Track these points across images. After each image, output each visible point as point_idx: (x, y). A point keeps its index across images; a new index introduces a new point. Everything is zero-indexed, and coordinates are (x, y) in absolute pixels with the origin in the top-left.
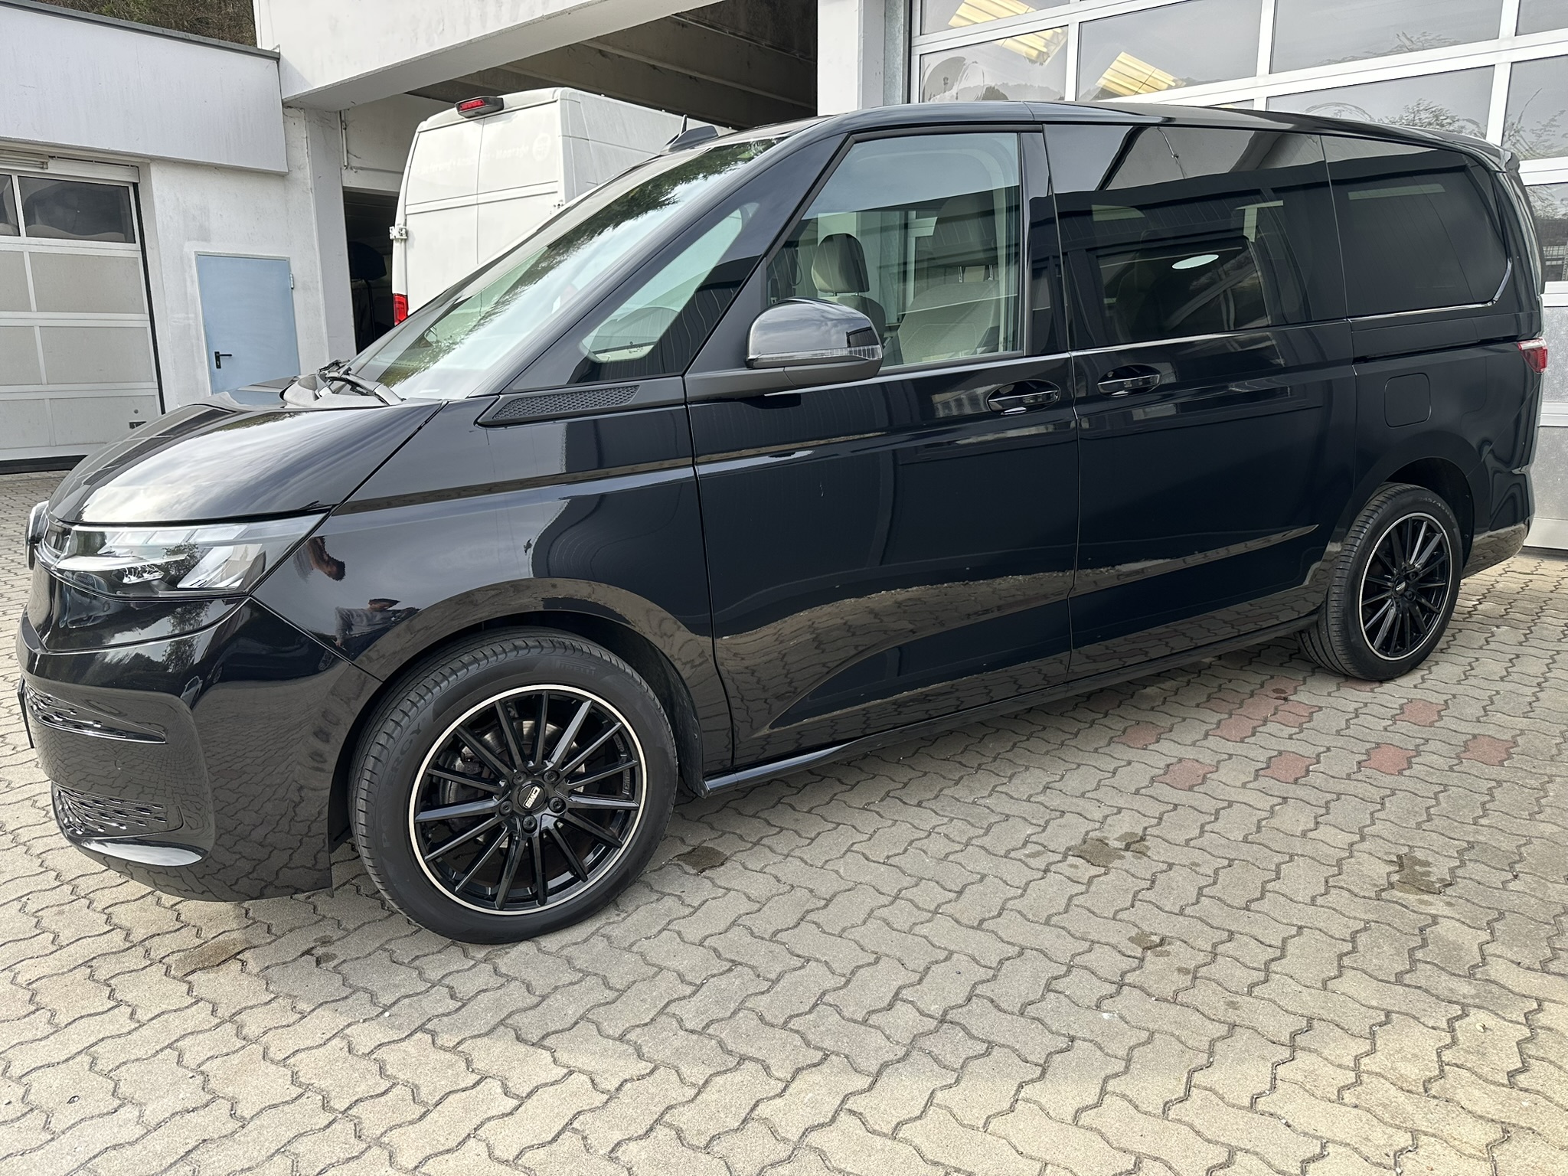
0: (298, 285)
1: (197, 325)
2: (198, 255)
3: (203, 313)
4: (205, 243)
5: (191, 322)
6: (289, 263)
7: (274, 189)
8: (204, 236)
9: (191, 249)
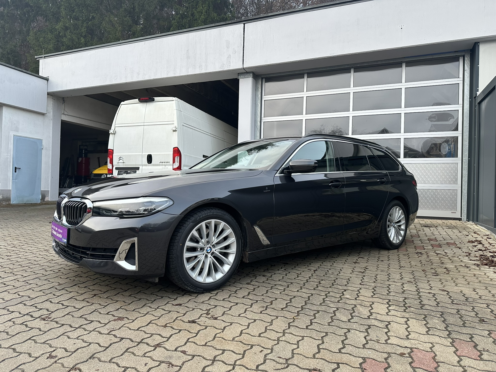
0: (44, 148)
1: (10, 158)
2: (14, 136)
3: (13, 154)
4: (17, 132)
5: (9, 157)
6: (42, 141)
7: (40, 118)
8: (17, 130)
9: (12, 134)
